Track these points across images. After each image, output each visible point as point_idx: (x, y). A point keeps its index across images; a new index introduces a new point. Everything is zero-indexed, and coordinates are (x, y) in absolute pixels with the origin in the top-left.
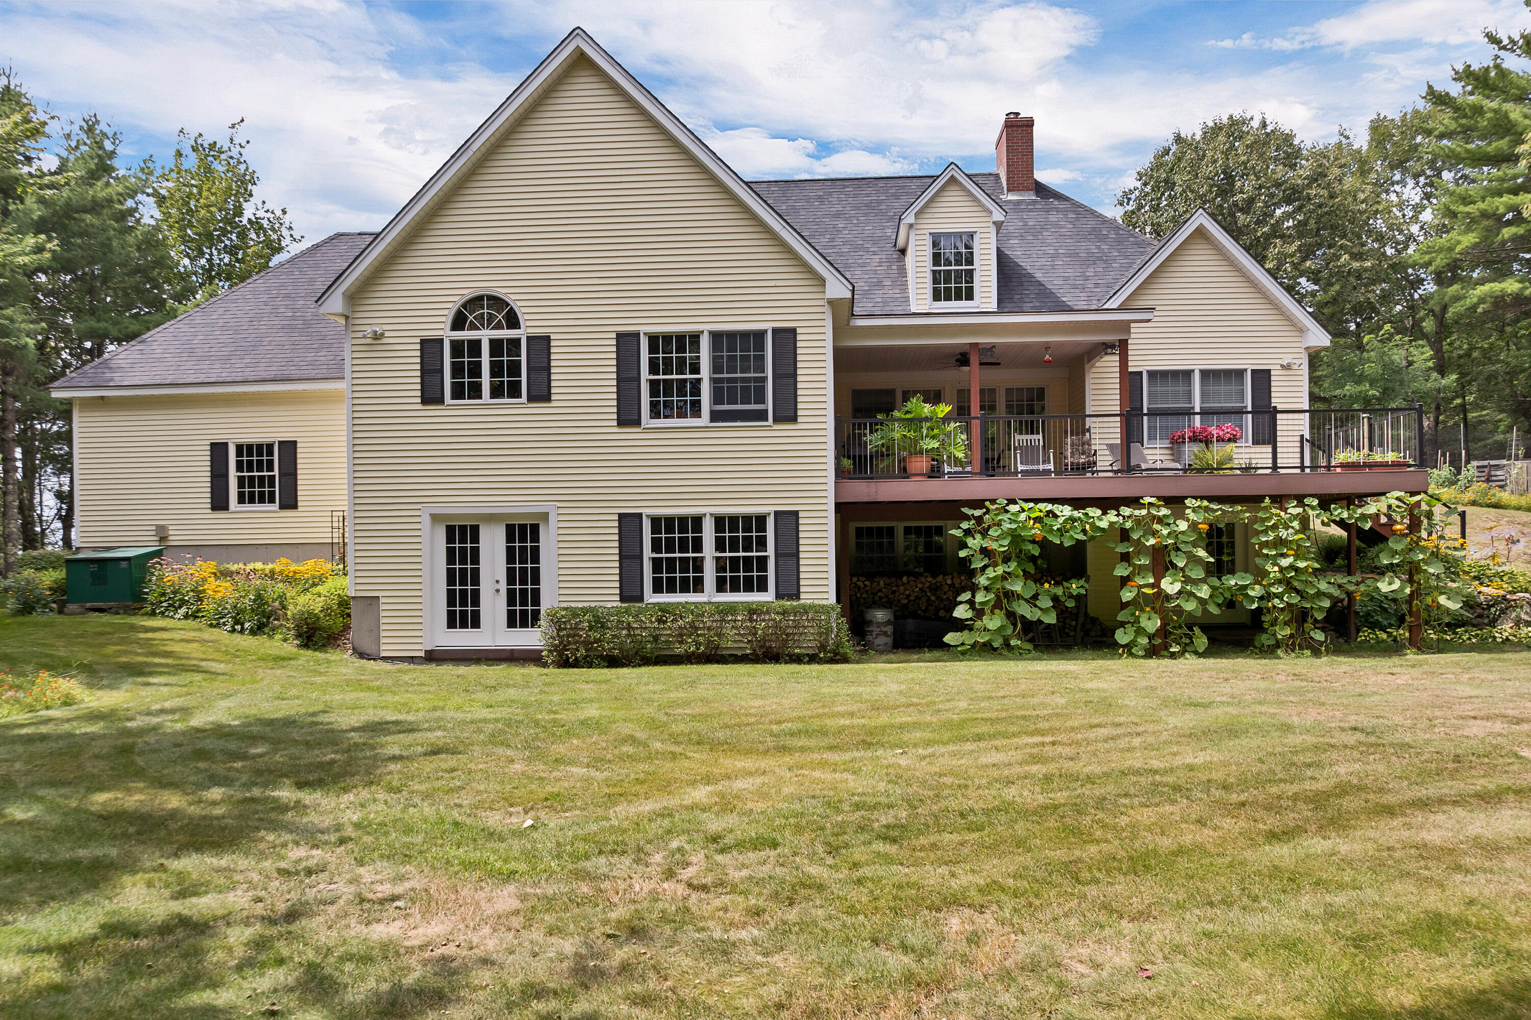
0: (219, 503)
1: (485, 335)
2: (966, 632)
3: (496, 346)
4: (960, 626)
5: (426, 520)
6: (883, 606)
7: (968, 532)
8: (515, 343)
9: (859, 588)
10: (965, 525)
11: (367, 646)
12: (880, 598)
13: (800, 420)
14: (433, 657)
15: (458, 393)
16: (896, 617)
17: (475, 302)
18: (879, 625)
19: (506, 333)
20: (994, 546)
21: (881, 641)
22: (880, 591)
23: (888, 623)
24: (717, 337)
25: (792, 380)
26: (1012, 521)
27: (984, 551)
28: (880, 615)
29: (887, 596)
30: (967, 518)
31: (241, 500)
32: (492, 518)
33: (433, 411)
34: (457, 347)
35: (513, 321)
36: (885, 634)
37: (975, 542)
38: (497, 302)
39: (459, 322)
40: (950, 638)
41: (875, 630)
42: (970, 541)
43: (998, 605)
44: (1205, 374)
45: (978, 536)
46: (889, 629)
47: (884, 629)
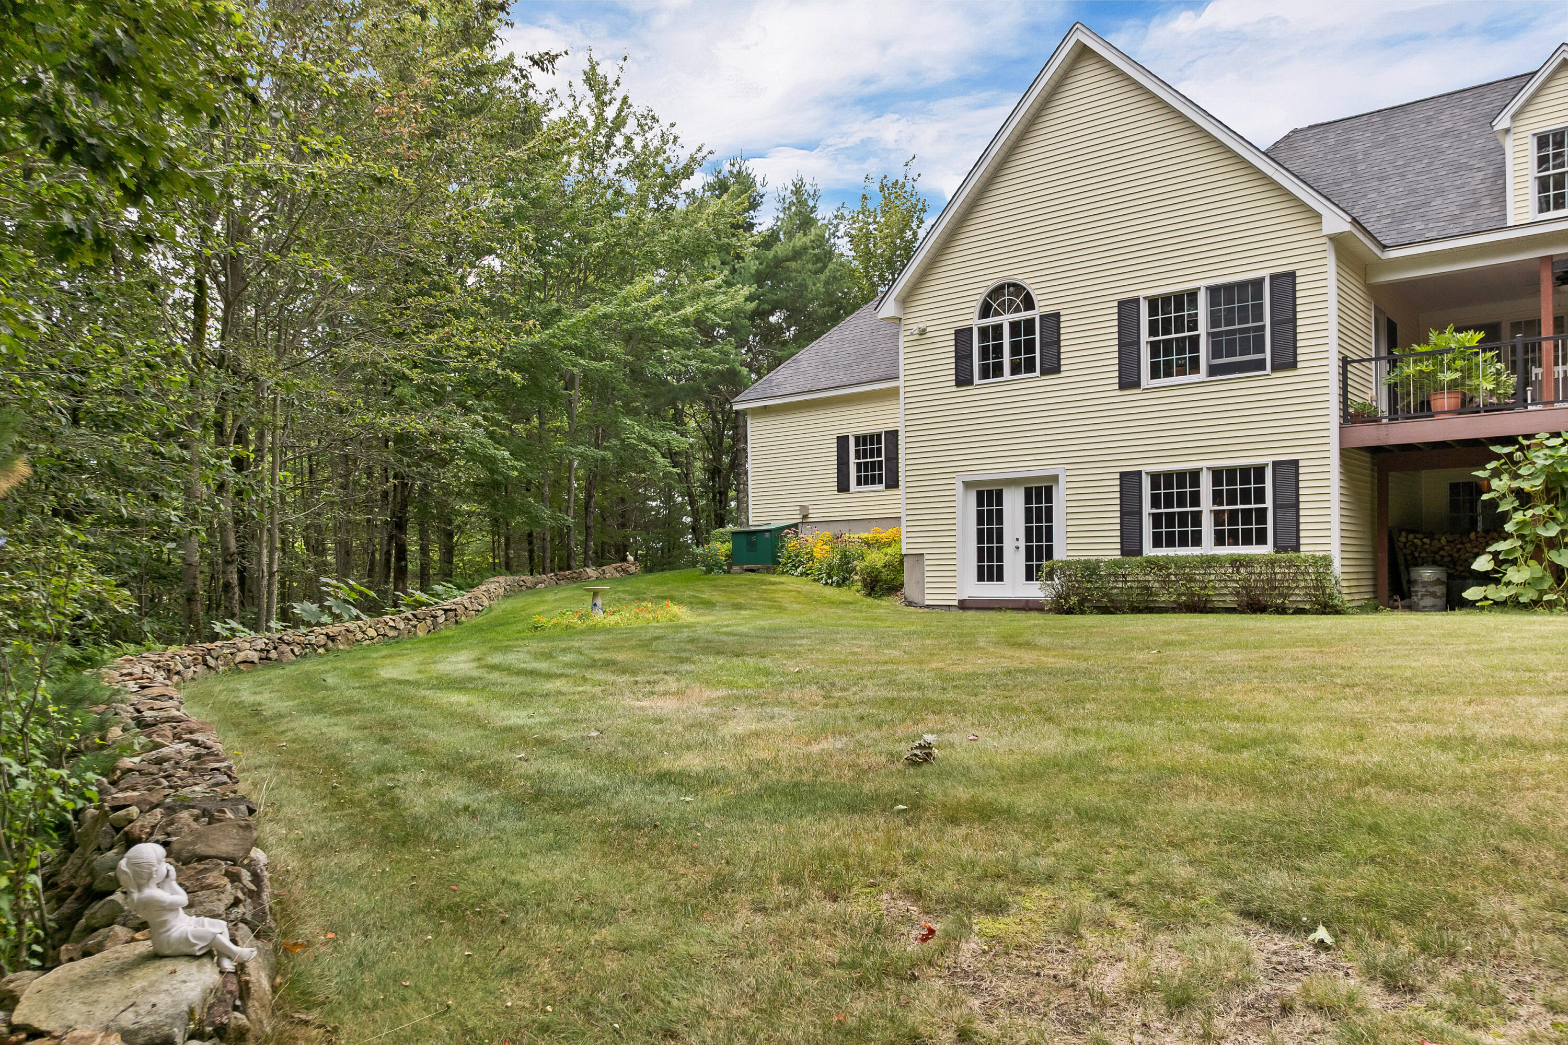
0: (843, 486)
1: (1006, 319)
2: (1492, 587)
3: (1014, 326)
4: (1485, 578)
5: (960, 487)
6: (1435, 563)
7: (1496, 473)
8: (1030, 323)
9: (1416, 546)
10: (1491, 465)
11: (915, 597)
12: (1442, 557)
13: (1299, 365)
14: (964, 605)
15: (985, 374)
16: (1449, 576)
17: (997, 291)
18: (1425, 584)
19: (1024, 315)
20: (1526, 486)
21: (1428, 601)
22: (1442, 549)
23: (1438, 582)
24: (1214, 291)
25: (1290, 326)
26: (1547, 457)
27: (1519, 493)
28: (1427, 574)
29: (1450, 555)
30: (1498, 457)
31: (859, 483)
32: (1013, 482)
33: (966, 391)
34: (983, 332)
35: (1029, 303)
36: (1433, 595)
37: (1500, 485)
38: (1017, 288)
39: (986, 311)
40: (1472, 593)
41: (1419, 589)
42: (1495, 483)
43: (1537, 555)
45: (1505, 477)
46: (1440, 590)
47: (1431, 589)
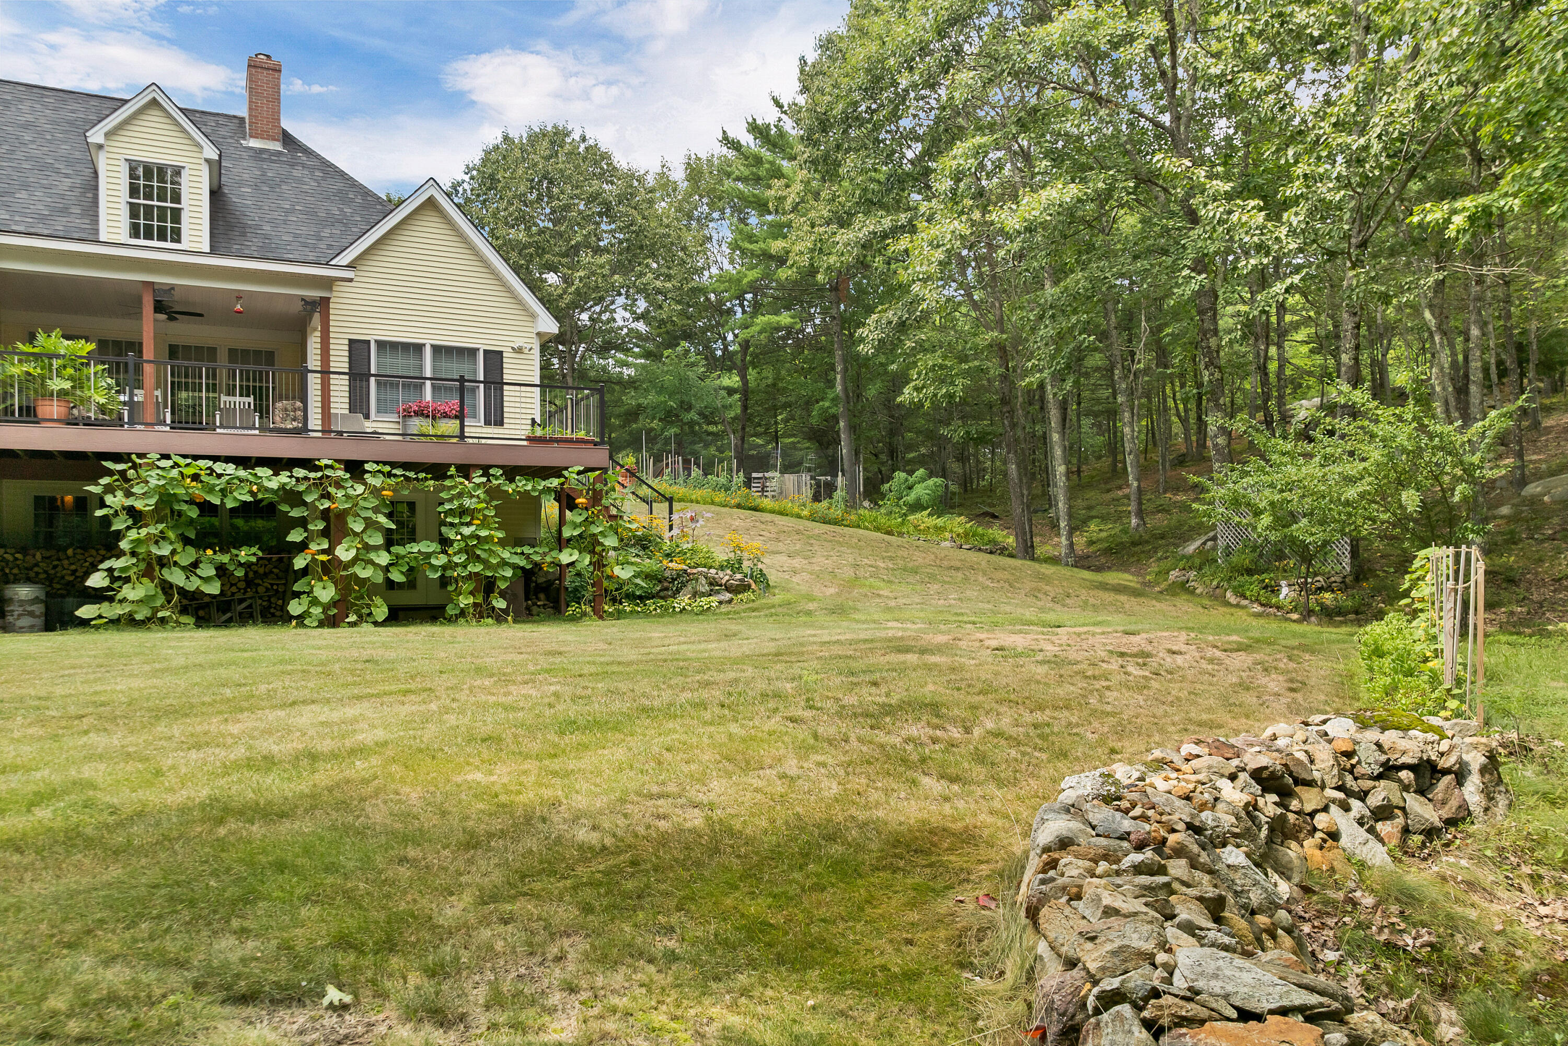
2: (106, 605)
4: (98, 596)
6: (29, 580)
7: (109, 489)
9: (7, 562)
10: (105, 481)
12: (37, 574)
16: (47, 594)
18: (22, 603)
20: (139, 505)
21: (25, 621)
22: (36, 565)
23: (36, 600)
26: (160, 477)
27: (131, 511)
28: (24, 592)
29: (46, 572)
30: (110, 473)
36: (31, 614)
37: (116, 500)
40: (86, 611)
41: (17, 609)
42: (109, 499)
43: (148, 573)
44: (437, 349)
45: (119, 494)
46: (39, 609)
47: (29, 608)
